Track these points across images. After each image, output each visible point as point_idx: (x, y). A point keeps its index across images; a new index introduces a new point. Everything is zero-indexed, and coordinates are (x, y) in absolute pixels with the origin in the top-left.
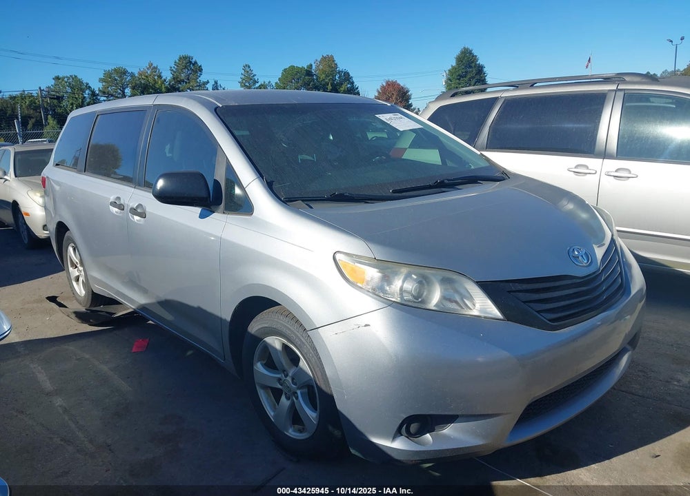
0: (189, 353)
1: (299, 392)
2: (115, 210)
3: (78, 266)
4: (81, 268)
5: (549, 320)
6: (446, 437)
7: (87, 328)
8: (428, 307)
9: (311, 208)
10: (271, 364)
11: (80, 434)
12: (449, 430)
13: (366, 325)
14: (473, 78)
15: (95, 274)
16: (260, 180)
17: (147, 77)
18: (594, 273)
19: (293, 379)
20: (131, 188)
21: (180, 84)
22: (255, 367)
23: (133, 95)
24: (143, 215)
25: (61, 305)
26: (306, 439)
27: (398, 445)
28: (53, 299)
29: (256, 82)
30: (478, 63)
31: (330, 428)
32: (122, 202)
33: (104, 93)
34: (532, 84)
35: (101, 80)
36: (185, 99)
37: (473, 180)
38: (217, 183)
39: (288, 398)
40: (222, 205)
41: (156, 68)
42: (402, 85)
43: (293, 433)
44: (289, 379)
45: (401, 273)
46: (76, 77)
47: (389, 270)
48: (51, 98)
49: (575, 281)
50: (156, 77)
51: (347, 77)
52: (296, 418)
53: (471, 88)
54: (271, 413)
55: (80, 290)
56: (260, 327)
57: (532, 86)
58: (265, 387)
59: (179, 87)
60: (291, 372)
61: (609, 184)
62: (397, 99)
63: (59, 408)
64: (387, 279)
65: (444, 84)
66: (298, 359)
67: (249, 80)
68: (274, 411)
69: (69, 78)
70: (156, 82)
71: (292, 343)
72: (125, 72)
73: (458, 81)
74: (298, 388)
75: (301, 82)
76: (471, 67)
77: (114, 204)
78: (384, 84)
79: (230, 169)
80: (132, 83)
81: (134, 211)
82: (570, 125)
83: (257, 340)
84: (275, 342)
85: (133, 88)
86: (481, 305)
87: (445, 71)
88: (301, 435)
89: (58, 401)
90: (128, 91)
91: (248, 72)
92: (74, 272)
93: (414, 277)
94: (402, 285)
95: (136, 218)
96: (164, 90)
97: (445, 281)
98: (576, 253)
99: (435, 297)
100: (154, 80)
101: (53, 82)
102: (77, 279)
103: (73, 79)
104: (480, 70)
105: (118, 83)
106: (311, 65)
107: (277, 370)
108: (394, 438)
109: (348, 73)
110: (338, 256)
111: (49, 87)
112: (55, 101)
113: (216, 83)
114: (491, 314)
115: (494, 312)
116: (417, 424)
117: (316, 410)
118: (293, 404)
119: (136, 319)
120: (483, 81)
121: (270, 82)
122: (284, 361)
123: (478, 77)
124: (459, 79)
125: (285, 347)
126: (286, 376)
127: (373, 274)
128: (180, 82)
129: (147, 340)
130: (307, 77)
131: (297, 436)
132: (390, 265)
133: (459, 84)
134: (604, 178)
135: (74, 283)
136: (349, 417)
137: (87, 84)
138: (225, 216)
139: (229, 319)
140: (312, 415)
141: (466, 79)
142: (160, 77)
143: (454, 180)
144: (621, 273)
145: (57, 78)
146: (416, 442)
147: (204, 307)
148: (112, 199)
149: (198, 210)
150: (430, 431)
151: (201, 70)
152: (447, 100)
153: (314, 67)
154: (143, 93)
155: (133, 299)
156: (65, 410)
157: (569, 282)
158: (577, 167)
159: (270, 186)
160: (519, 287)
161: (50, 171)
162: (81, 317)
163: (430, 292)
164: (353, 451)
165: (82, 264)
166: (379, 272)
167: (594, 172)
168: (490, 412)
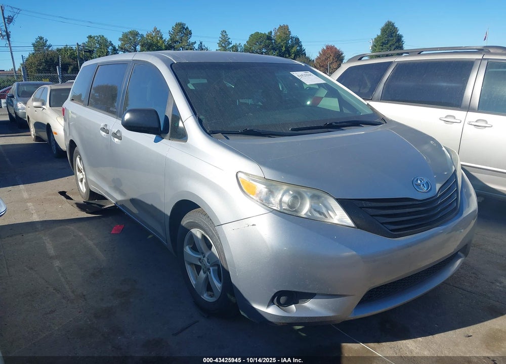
0: (150, 237)
1: (211, 269)
2: (103, 134)
3: (82, 171)
4: (84, 173)
5: (390, 230)
6: (307, 309)
7: (84, 215)
8: (299, 215)
9: (228, 139)
10: (194, 249)
11: (67, 287)
12: (309, 304)
13: (253, 225)
14: (393, 45)
15: (91, 177)
16: (194, 117)
17: (152, 38)
18: (432, 197)
19: (208, 259)
20: (114, 118)
21: (176, 43)
22: (184, 249)
23: (142, 51)
24: (120, 138)
25: (68, 198)
26: (214, 302)
27: (272, 311)
28: (63, 193)
29: (230, 43)
30: (398, 33)
31: (229, 295)
32: (108, 128)
33: (122, 48)
34: (419, 52)
35: (120, 40)
36: (152, 56)
37: (356, 123)
38: (166, 118)
39: (205, 273)
40: (169, 134)
41: (159, 31)
42: (338, 49)
43: (207, 297)
44: (205, 259)
45: (282, 189)
46: (103, 36)
47: (273, 187)
48: (85, 51)
49: (415, 202)
50: (159, 38)
51: (297, 42)
52: (209, 288)
53: (392, 52)
54: (193, 282)
55: (83, 188)
56: (188, 221)
57: (419, 53)
58: (191, 264)
59: (174, 46)
60: (207, 255)
61: (470, 131)
62: (333, 59)
63: (57, 268)
64: (271, 192)
65: (370, 49)
66: (211, 246)
67: (225, 43)
68: (195, 281)
69: (98, 37)
70: (158, 42)
71: (207, 234)
72: (137, 34)
73: (381, 47)
74: (211, 266)
75: (263, 44)
76: (392, 36)
77: (103, 129)
78: (325, 48)
79: (175, 108)
80: (140, 41)
81: (115, 135)
82: (444, 84)
83: (186, 231)
84: (197, 233)
85: (142, 46)
86: (339, 216)
87: (372, 39)
88: (211, 298)
89: (57, 263)
90: (138, 48)
91: (224, 36)
92: (80, 176)
93: (291, 192)
94: (281, 198)
95: (116, 140)
96: (163, 47)
97: (313, 197)
98: (419, 182)
99: (306, 209)
100: (157, 40)
101: (87, 40)
102: (82, 181)
103: (101, 38)
104: (399, 39)
105: (132, 42)
106: (271, 32)
107: (198, 252)
108: (268, 306)
109: (298, 39)
110: (240, 175)
111: (84, 44)
112: (88, 54)
113: (201, 43)
114: (345, 223)
115: (348, 221)
116: (285, 297)
117: (221, 281)
118: (207, 278)
119: (116, 211)
120: (401, 48)
121: (240, 44)
122: (202, 246)
123: (397, 44)
124: (382, 46)
125: (203, 236)
126: (204, 257)
127: (262, 188)
128: (176, 42)
129: (123, 226)
130: (267, 41)
131: (208, 299)
132: (274, 183)
133: (382, 49)
134: (467, 127)
135: (80, 183)
136: (239, 289)
137: (111, 42)
138: (170, 141)
139: (169, 214)
140: (218, 285)
141: (388, 46)
142: (161, 38)
143: (340, 123)
144: (457, 199)
145: (90, 37)
146: (284, 310)
147: (155, 205)
148: (102, 125)
149: (154, 136)
150: (295, 303)
151: (191, 34)
152: (356, 63)
153: (273, 34)
154: (148, 50)
155: (114, 197)
156: (60, 270)
157: (410, 203)
158: (447, 117)
159: (200, 122)
160: (369, 204)
161: (68, 104)
162: (81, 206)
163: (302, 205)
164: (242, 313)
165: (84, 171)
166: (266, 188)
167: (459, 121)
168: (339, 293)
